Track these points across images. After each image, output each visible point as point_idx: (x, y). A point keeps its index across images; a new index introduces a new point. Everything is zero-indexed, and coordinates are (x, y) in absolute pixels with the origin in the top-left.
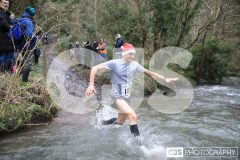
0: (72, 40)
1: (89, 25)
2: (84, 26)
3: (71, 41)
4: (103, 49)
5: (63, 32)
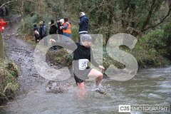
0: (37, 20)
1: (54, 4)
2: (49, 6)
3: (35, 21)
4: (65, 29)
5: (27, 12)
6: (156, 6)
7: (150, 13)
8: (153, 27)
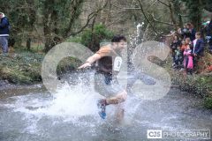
6: (76, 15)
7: (72, 21)
8: (74, 35)
